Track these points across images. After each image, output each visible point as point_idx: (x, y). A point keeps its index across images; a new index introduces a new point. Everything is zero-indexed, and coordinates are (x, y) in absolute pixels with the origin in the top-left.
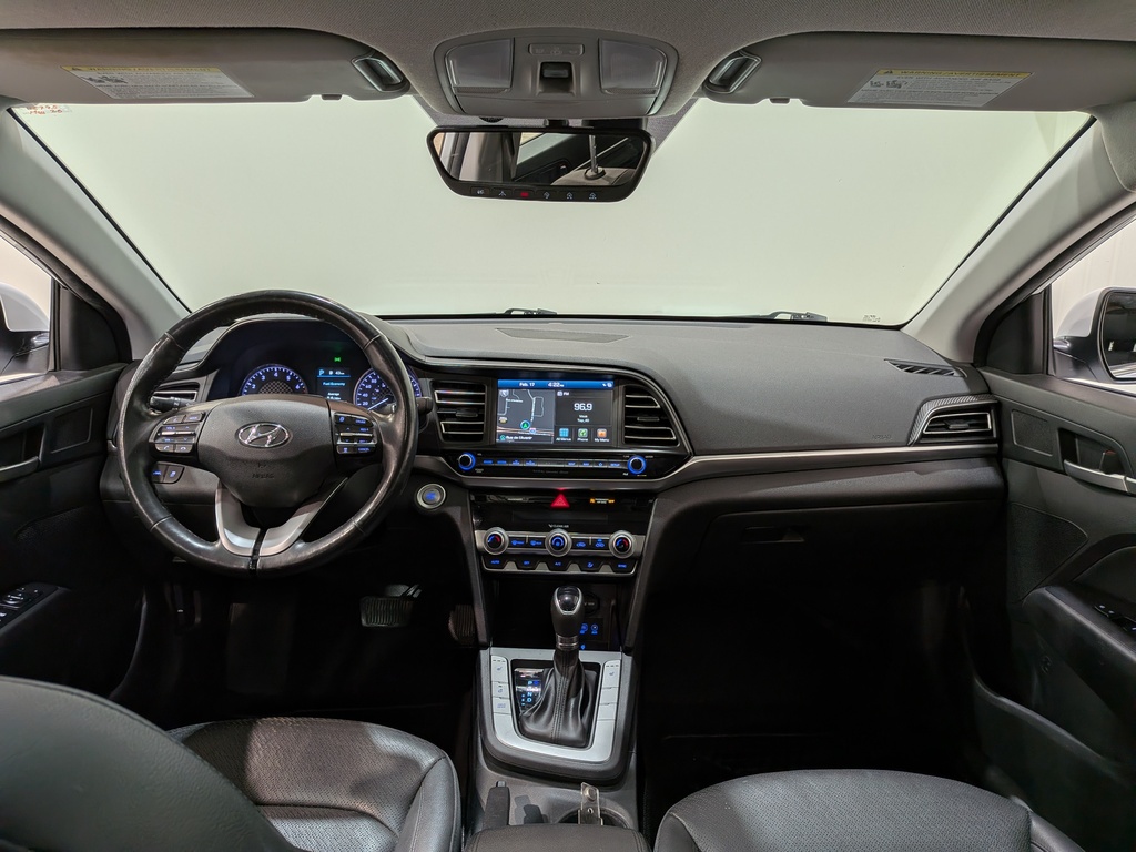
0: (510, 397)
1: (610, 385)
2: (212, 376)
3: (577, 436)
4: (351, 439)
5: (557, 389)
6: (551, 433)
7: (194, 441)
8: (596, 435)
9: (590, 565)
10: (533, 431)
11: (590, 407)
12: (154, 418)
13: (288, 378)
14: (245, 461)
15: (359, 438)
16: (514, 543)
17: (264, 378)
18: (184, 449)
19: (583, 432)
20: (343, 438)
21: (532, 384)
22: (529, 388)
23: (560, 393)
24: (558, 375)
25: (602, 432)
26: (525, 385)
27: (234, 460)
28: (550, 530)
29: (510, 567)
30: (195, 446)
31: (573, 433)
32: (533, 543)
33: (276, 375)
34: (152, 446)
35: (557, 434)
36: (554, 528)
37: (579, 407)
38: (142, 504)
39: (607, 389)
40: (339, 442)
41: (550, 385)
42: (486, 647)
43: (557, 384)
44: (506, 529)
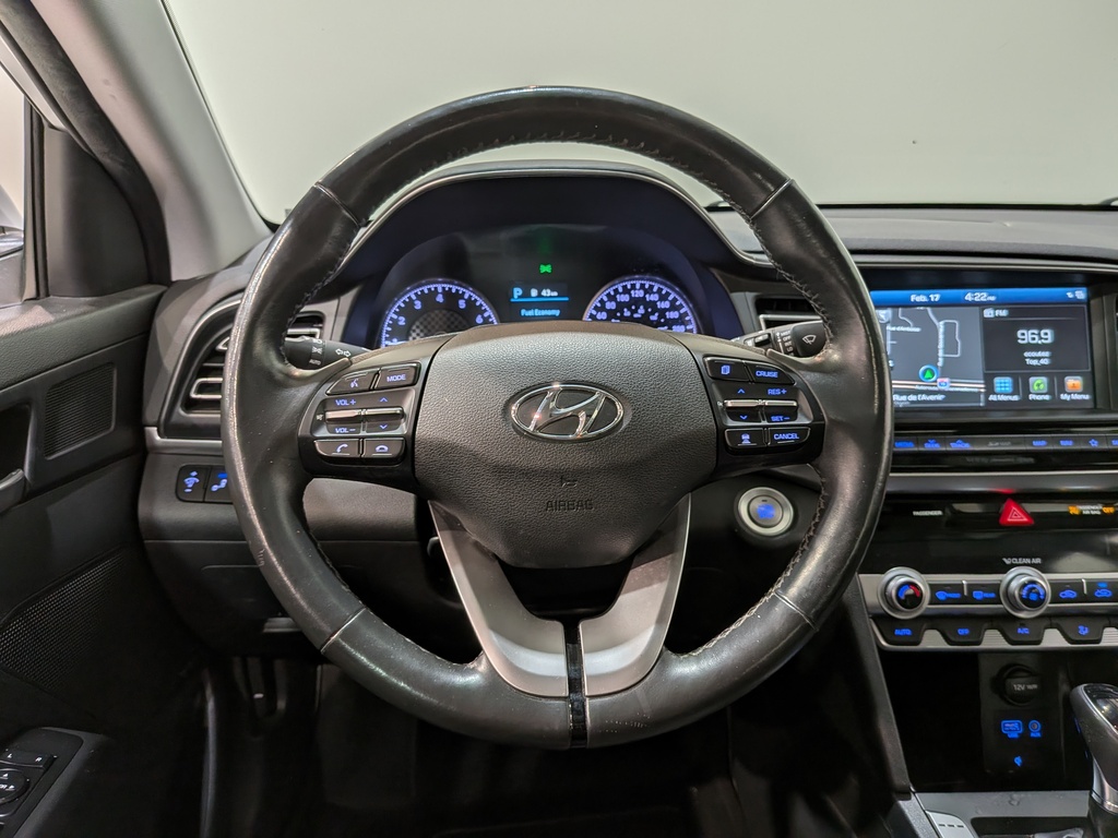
0: (895, 321)
1: (1081, 294)
2: (347, 299)
3: (1027, 391)
4: (752, 414)
5: (983, 305)
6: (978, 386)
7: (403, 429)
8: (1062, 389)
9: (1084, 631)
10: (945, 384)
11: (1048, 336)
12: (304, 380)
13: (462, 304)
14: (528, 474)
15: (769, 412)
16: (941, 595)
17: (418, 305)
18: (382, 451)
19: (1039, 384)
20: (735, 413)
21: (936, 296)
22: (930, 304)
23: (989, 313)
24: (980, 278)
25: (1074, 382)
26: (922, 298)
27: (503, 472)
28: (1005, 569)
29: (933, 641)
30: (409, 442)
31: (1021, 386)
32: (978, 595)
33: (440, 299)
34: (307, 445)
35: (990, 390)
36: (1013, 566)
37: (1026, 336)
38: (295, 582)
39: (1076, 301)
40: (731, 423)
41: (969, 297)
42: (906, 795)
43: (981, 296)
44: (923, 570)
